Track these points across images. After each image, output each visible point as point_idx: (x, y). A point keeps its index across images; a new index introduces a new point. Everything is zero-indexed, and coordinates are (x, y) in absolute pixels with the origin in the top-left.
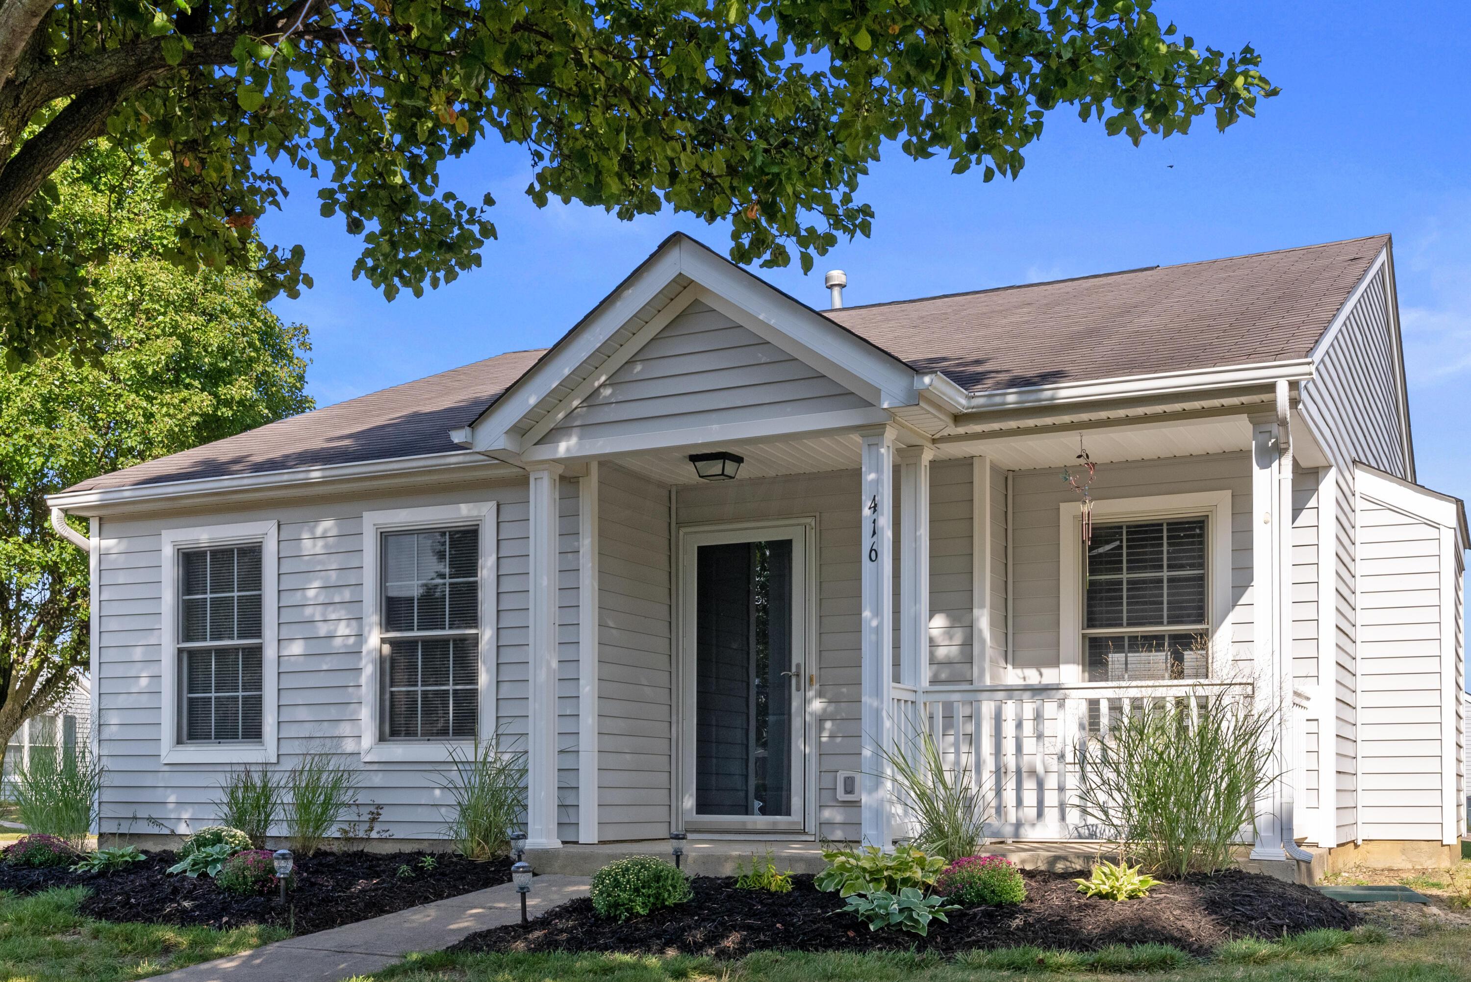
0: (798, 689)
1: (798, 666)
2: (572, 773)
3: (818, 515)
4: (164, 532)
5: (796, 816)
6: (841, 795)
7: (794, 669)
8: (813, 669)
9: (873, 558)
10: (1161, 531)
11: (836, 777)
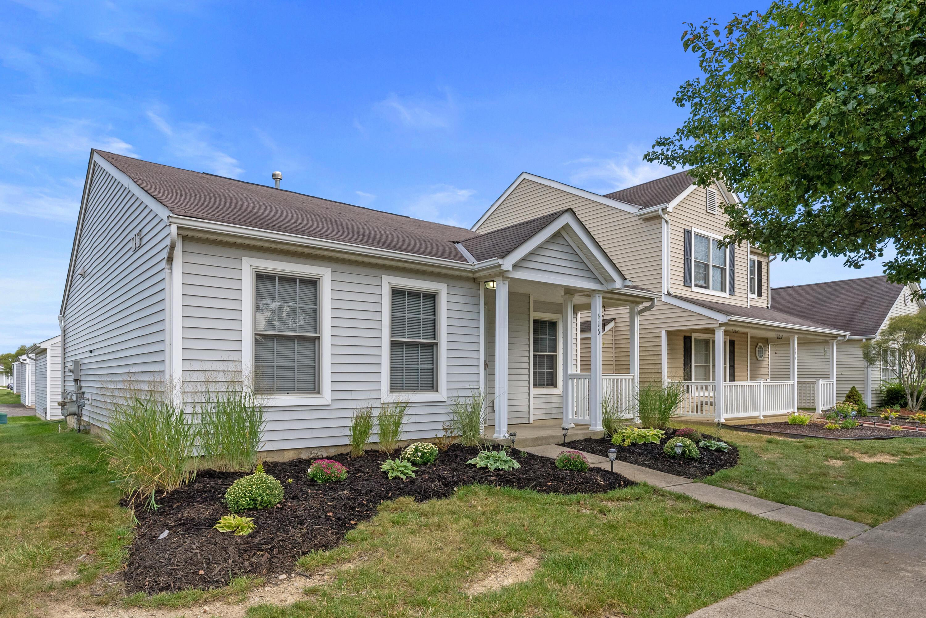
4: (243, 258)
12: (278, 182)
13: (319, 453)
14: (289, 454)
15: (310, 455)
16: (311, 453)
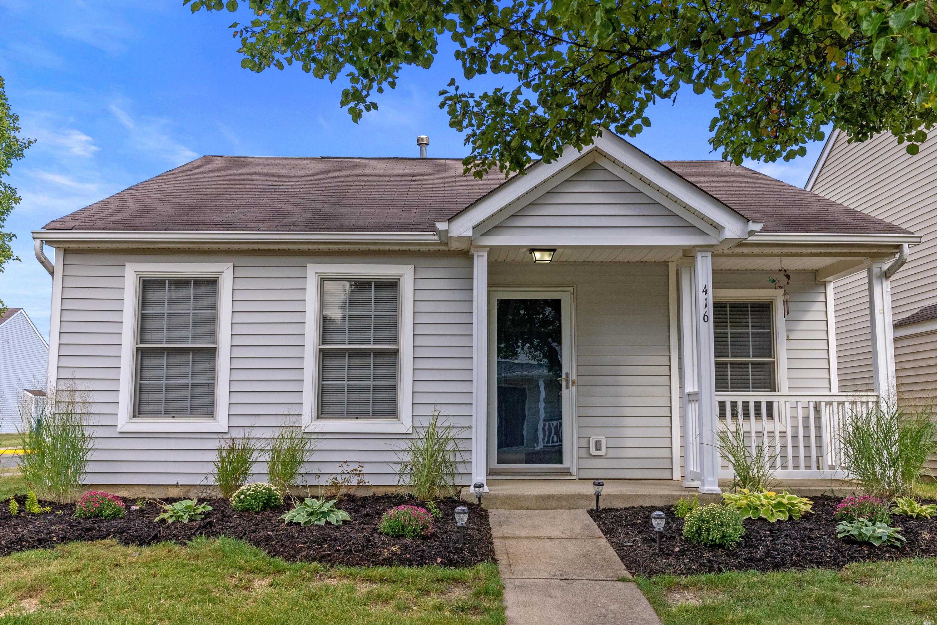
0: (567, 388)
1: (567, 375)
2: (468, 441)
3: (575, 286)
4: (127, 264)
5: (566, 464)
6: (593, 452)
7: (564, 376)
8: (573, 376)
9: (706, 320)
10: (748, 307)
11: (589, 440)
12: (424, 148)
13: (213, 494)
14: (174, 491)
15: (200, 494)
16: (202, 493)
